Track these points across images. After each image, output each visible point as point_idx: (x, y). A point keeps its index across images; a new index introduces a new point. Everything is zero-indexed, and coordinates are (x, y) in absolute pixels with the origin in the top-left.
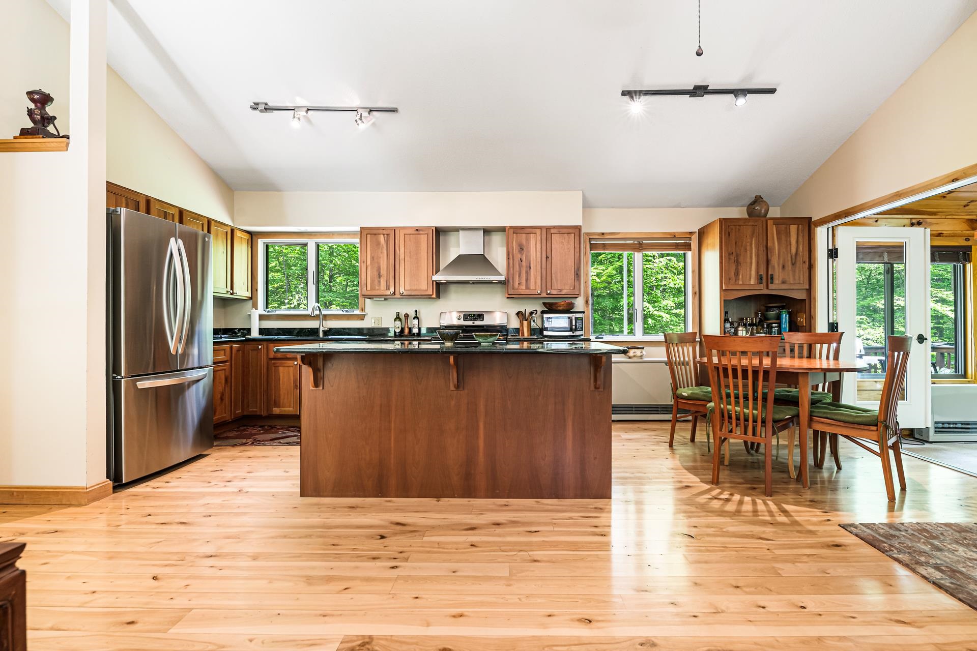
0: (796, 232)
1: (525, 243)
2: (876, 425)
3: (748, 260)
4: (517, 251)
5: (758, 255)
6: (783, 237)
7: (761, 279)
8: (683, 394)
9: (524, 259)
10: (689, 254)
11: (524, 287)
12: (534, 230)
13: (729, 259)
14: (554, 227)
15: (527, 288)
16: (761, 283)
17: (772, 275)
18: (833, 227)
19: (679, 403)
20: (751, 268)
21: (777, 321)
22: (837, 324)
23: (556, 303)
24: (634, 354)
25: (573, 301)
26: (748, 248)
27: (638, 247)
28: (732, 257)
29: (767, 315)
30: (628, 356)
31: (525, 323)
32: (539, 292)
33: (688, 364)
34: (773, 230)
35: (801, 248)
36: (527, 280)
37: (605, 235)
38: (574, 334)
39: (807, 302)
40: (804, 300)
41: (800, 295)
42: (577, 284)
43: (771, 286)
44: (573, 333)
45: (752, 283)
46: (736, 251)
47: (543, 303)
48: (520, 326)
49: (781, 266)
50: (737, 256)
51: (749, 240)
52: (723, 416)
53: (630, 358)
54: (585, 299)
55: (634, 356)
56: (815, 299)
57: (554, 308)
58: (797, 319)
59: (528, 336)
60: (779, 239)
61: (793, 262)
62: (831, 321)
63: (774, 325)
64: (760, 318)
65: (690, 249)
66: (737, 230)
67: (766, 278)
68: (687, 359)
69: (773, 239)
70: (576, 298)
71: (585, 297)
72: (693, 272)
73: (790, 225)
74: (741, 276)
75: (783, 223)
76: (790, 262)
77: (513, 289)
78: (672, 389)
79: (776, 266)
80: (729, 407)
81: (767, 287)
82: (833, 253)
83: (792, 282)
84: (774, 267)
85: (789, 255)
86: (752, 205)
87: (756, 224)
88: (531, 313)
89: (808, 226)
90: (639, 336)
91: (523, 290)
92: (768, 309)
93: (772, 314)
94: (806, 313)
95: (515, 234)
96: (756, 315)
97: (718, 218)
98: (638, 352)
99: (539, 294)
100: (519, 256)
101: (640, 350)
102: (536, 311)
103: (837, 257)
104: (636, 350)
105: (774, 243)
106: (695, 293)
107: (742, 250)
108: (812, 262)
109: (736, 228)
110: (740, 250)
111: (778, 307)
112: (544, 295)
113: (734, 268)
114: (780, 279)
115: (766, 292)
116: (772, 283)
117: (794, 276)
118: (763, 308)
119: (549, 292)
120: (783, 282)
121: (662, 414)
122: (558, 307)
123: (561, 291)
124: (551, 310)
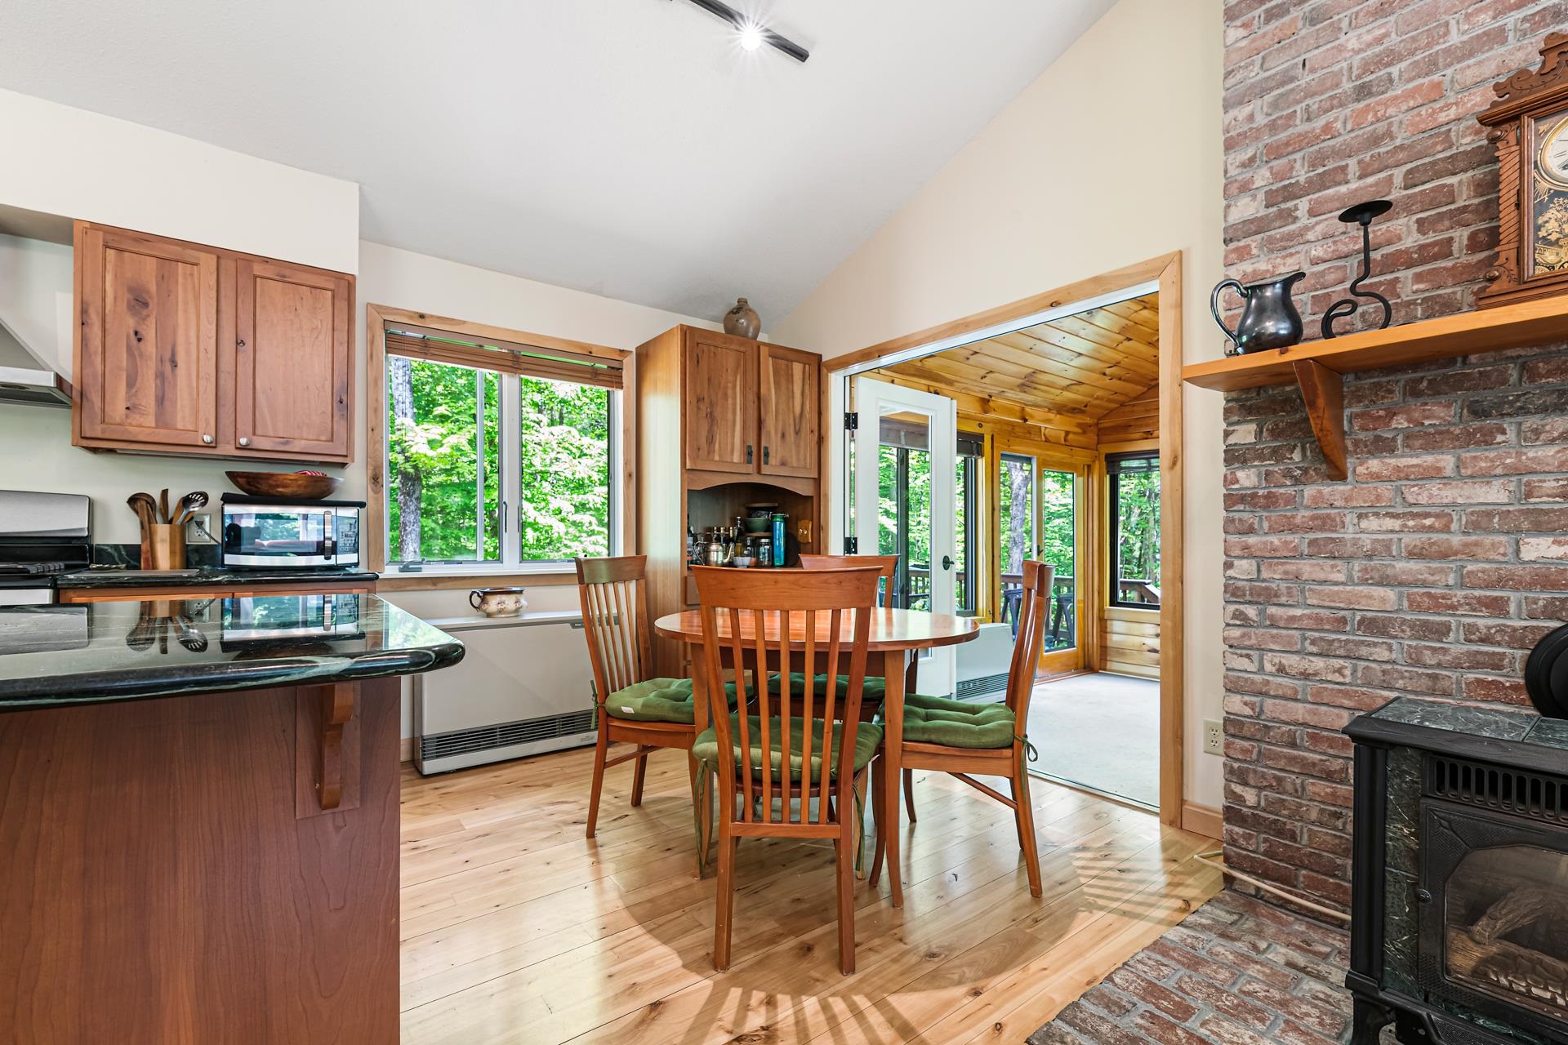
0: (801, 377)
1: (153, 288)
2: (1011, 746)
3: (730, 416)
4: (123, 306)
5: (744, 409)
6: (783, 383)
7: (750, 454)
8: (624, 709)
9: (150, 333)
10: (619, 395)
11: (150, 421)
12: (191, 254)
13: (698, 408)
14: (266, 260)
15: (162, 420)
16: (749, 462)
17: (766, 448)
18: (850, 376)
19: (610, 728)
20: (734, 431)
21: (767, 534)
22: (855, 539)
23: (270, 476)
24: (500, 606)
25: (330, 473)
26: (730, 392)
27: (510, 364)
28: (703, 407)
29: (750, 522)
30: (484, 611)
31: (162, 531)
32: (207, 438)
33: (618, 621)
34: (768, 365)
35: (807, 407)
36: (161, 400)
37: (427, 320)
38: (332, 562)
39: (815, 500)
40: (811, 497)
41: (803, 489)
42: (340, 428)
43: (765, 469)
44: (328, 558)
45: (735, 461)
46: (709, 396)
47: (229, 474)
48: (143, 539)
49: (780, 435)
50: (712, 404)
51: (730, 378)
52: (739, 777)
53: (489, 615)
54: (370, 472)
55: (500, 612)
56: (826, 495)
57: (264, 487)
58: (798, 530)
59: (173, 567)
60: (777, 383)
61: (797, 428)
62: (847, 535)
63: (763, 540)
64: (739, 529)
65: (620, 385)
66: (712, 355)
67: (757, 454)
68: (614, 611)
69: (769, 383)
70: (343, 465)
71: (370, 467)
72: (626, 431)
73: (792, 361)
74: (717, 446)
75: (785, 356)
76: (792, 428)
77: (103, 422)
78: (595, 695)
79: (773, 432)
80: (756, 752)
81: (759, 471)
82: (851, 421)
83: (795, 465)
84: (769, 433)
85: (792, 416)
86: (735, 313)
87: (742, 349)
88: (186, 501)
89: (818, 367)
90: (511, 565)
91: (144, 425)
92: (752, 512)
93: (760, 520)
94: (812, 521)
95: (111, 253)
96: (734, 522)
97: (678, 324)
98: (509, 602)
99: (207, 446)
100: (131, 322)
101: (513, 597)
102: (205, 497)
103: (856, 427)
104: (504, 597)
105: (769, 390)
106: (630, 475)
107: (720, 395)
108: (823, 431)
109: (709, 350)
110: (717, 395)
111: (767, 509)
112: (231, 450)
113: (706, 428)
114: (779, 457)
115: (756, 479)
116: (766, 463)
117: (798, 453)
118: (743, 510)
119: (243, 441)
120: (783, 464)
121: (563, 735)
122: (278, 486)
123: (286, 443)
124: (256, 494)
